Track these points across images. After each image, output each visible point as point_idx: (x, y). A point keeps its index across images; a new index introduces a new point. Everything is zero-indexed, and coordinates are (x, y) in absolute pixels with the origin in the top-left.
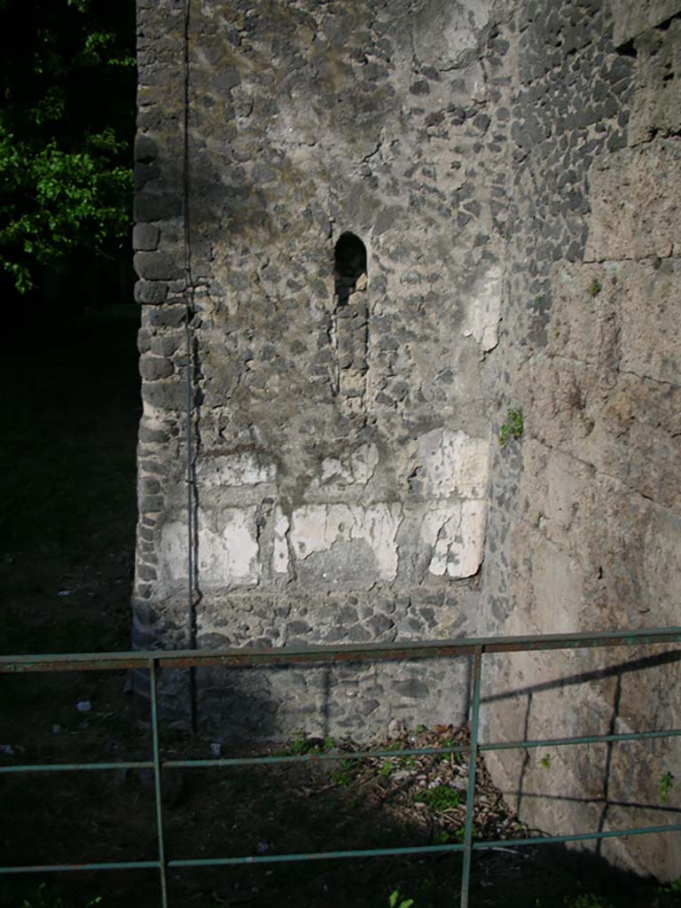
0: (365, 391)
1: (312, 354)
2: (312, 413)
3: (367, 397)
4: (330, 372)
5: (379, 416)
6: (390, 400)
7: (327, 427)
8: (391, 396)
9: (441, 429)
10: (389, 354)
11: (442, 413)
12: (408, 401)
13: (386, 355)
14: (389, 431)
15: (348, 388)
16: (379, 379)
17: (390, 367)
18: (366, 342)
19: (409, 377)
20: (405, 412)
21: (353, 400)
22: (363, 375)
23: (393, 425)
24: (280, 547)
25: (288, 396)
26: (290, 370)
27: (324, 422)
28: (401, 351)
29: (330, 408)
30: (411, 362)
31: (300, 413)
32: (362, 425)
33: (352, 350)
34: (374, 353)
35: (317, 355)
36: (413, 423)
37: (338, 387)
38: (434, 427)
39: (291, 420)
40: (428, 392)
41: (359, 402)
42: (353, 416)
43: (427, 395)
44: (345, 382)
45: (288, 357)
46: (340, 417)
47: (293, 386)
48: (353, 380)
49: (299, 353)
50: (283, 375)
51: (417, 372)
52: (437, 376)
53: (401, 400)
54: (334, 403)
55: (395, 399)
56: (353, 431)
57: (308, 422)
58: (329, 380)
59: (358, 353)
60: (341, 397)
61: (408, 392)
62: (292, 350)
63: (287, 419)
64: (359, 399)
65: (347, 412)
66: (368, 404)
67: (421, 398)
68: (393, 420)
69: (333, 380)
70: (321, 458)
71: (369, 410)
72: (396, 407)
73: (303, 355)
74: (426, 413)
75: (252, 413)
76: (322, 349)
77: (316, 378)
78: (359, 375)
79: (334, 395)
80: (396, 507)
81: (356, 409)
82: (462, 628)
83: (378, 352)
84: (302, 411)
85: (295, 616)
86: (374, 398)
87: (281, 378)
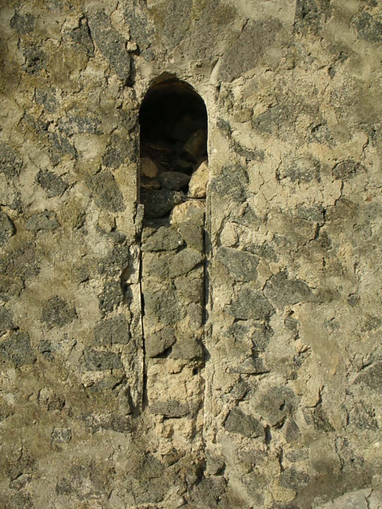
0: (200, 404)
1: (87, 325)
2: (84, 450)
3: (204, 417)
4: (126, 364)
5: (231, 459)
6: (253, 424)
7: (117, 482)
8: (257, 416)
9: (366, 492)
10: (251, 328)
11: (368, 455)
12: (294, 426)
13: (245, 330)
14: (251, 492)
15: (163, 398)
16: (230, 381)
17: (254, 355)
18: (204, 303)
19: (294, 376)
20: (286, 451)
21: (176, 424)
22: (195, 372)
23: (260, 480)
25: (36, 413)
26: (41, 358)
27: (112, 471)
28: (277, 322)
29: (123, 440)
30: (298, 344)
31: (59, 449)
32: (192, 477)
33: (173, 320)
34: (219, 325)
35: (98, 329)
36: (306, 478)
37: (144, 396)
38: (350, 488)
39: (41, 465)
40: (336, 410)
41: (188, 429)
42: (174, 456)
43: (333, 414)
44: (158, 385)
45: (37, 332)
46: (146, 459)
47: (45, 393)
48: (174, 381)
49: (60, 323)
50: (26, 369)
51: (312, 367)
52: (354, 376)
53: (279, 426)
54: (133, 429)
55: (264, 423)
56: (173, 490)
57: (76, 470)
58: (124, 380)
59: (187, 326)
60: (150, 417)
61: (291, 409)
62: (45, 317)
63: (31, 462)
64: (187, 423)
65: (163, 448)
66: (208, 434)
67: (321, 421)
68: (260, 468)
69: (131, 381)
71: (209, 445)
72: (268, 439)
73: (69, 328)
74: (333, 455)
76: (110, 315)
77: (96, 376)
78: (187, 371)
79: (134, 411)
81: (181, 442)
83: (228, 322)
84: (65, 446)
86: (219, 420)
87: (21, 375)
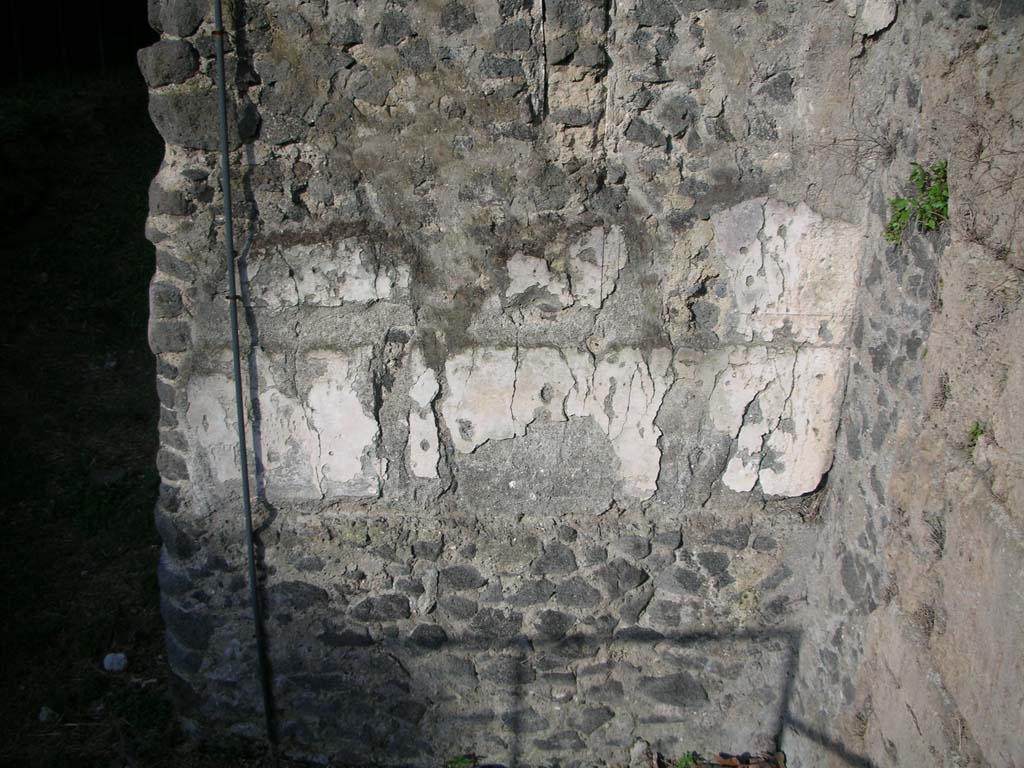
0: (602, 113)
1: (487, 31)
2: (485, 158)
3: (606, 126)
4: (527, 71)
5: (631, 167)
6: (655, 133)
7: (519, 189)
8: (659, 125)
9: (762, 200)
10: (655, 35)
11: (766, 165)
12: (695, 136)
13: (648, 37)
14: (651, 200)
15: (565, 106)
16: (633, 90)
17: (658, 63)
18: (608, 8)
19: (697, 85)
20: (687, 160)
21: (577, 132)
22: (597, 80)
23: (660, 188)
24: (422, 429)
25: (437, 121)
26: (440, 65)
27: (514, 178)
28: (682, 29)
29: (524, 148)
30: (703, 52)
31: (461, 157)
32: (593, 186)
33: (575, 25)
34: (623, 31)
35: (498, 35)
36: (704, 186)
37: (545, 104)
38: (748, 196)
39: (443, 173)
40: (738, 120)
41: (589, 137)
42: (575, 165)
43: (736, 124)
44: (559, 93)
45: (436, 37)
46: (547, 168)
47: (446, 101)
48: (576, 89)
49: (459, 28)
50: (426, 76)
51: (717, 76)
52: (758, 86)
53: (680, 136)
54: (534, 138)
55: (666, 133)
56: (574, 198)
57: (478, 178)
58: (525, 87)
59: (589, 32)
60: (551, 126)
61: (694, 119)
62: (444, 23)
63: (433, 170)
64: (588, 131)
65: (564, 156)
66: (609, 143)
67: (722, 132)
68: (660, 177)
69: (532, 90)
70: (504, 255)
71: (610, 154)
72: (669, 149)
73: (468, 34)
74: (733, 165)
75: (362, 157)
76: (510, 21)
77: (497, 83)
78: (589, 79)
79: (535, 120)
80: (660, 357)
81: (582, 151)
82: (780, 591)
83: (632, 29)
84: (466, 154)
85: (453, 556)
86: (621, 129)
87: (421, 83)
